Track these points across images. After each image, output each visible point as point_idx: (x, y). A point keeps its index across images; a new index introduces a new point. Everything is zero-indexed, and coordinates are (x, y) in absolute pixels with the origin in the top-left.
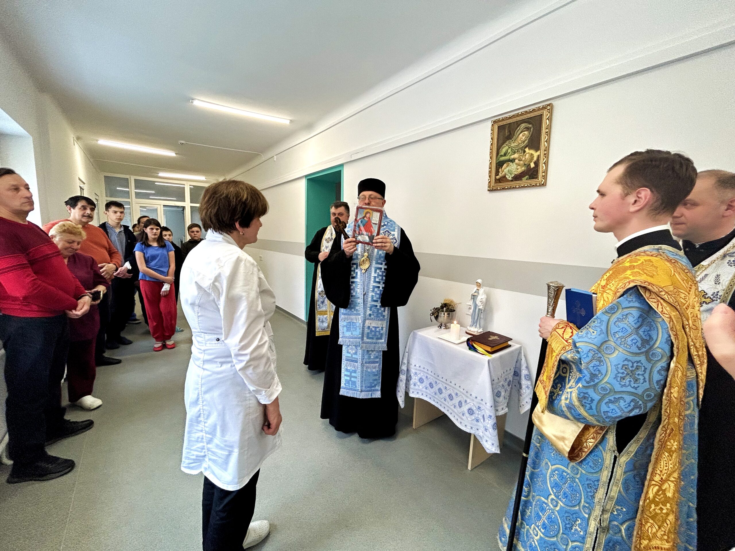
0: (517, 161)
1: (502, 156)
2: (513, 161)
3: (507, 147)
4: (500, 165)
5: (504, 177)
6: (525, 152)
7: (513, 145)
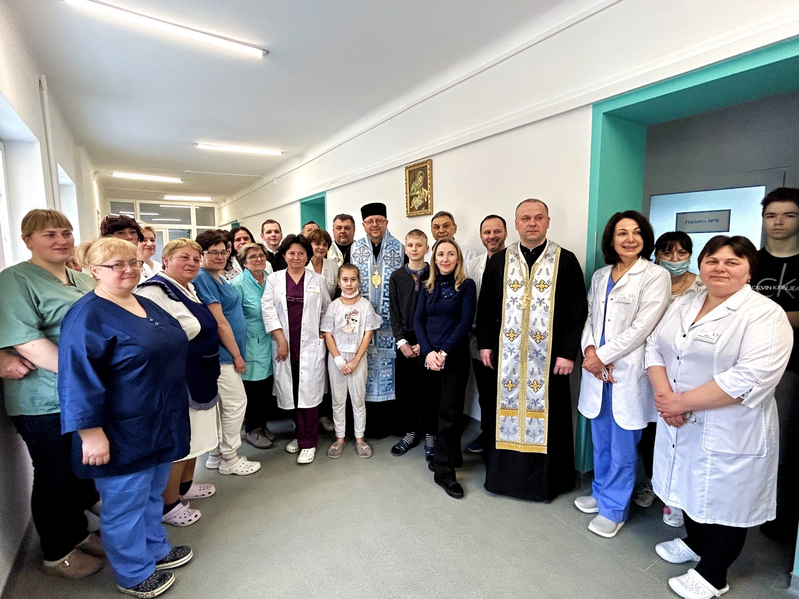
0: (419, 196)
1: (412, 192)
2: (417, 196)
3: (414, 186)
4: (411, 198)
5: (414, 207)
6: (422, 190)
7: (417, 185)
